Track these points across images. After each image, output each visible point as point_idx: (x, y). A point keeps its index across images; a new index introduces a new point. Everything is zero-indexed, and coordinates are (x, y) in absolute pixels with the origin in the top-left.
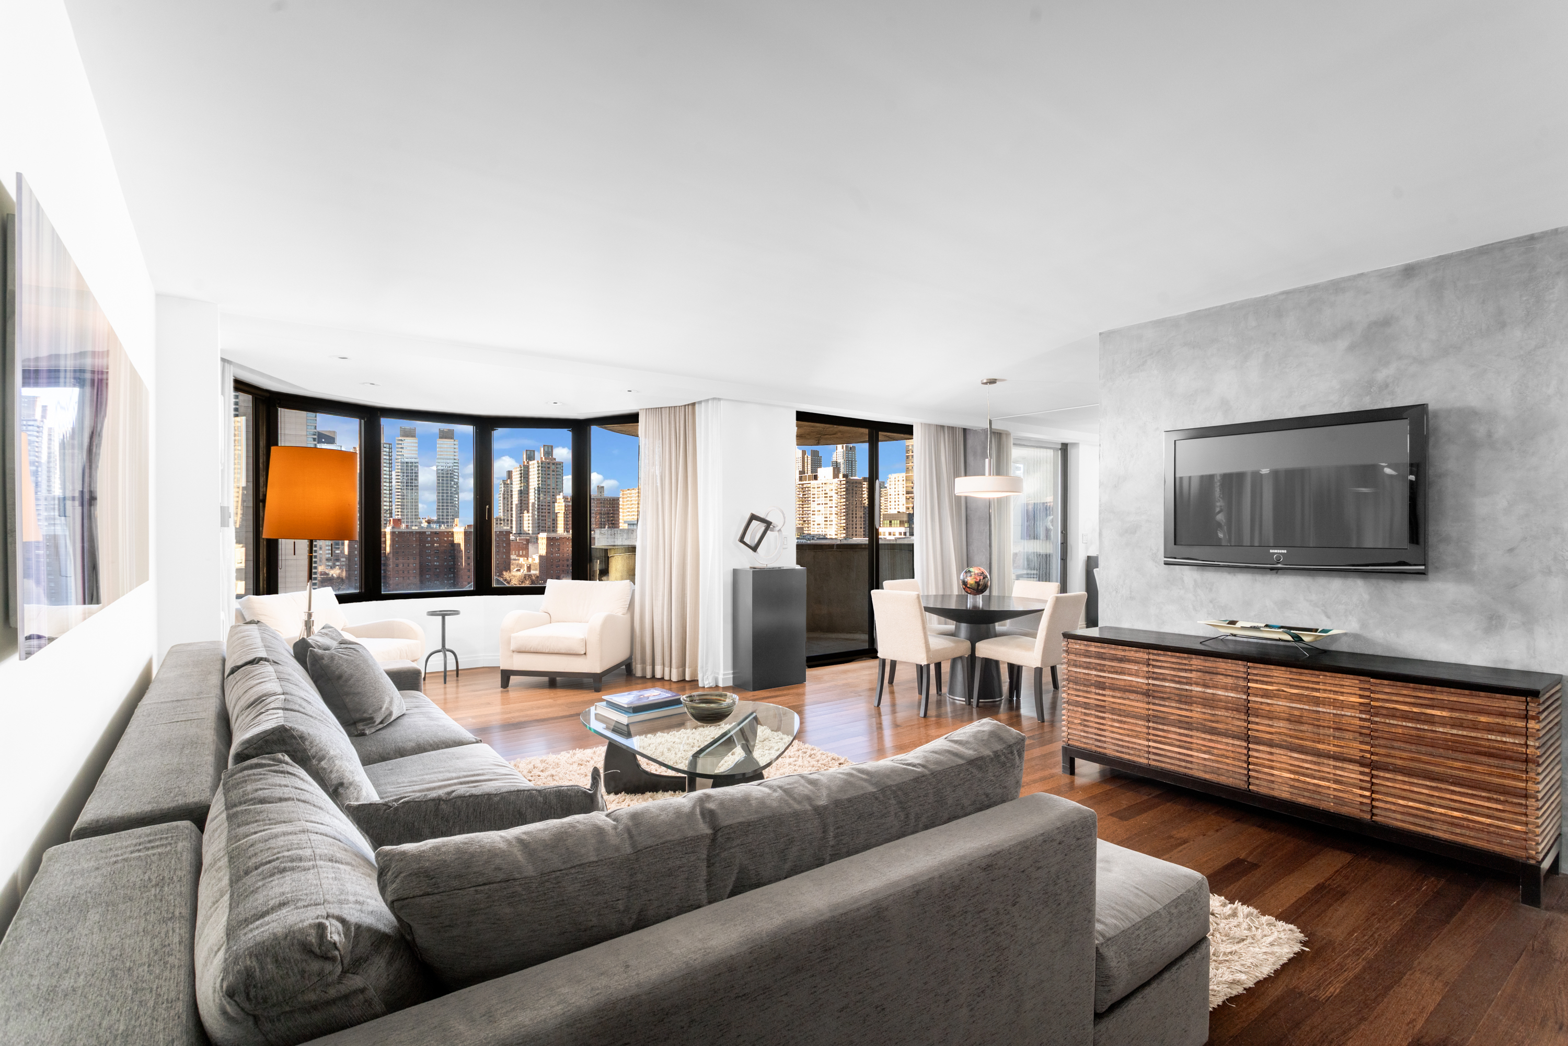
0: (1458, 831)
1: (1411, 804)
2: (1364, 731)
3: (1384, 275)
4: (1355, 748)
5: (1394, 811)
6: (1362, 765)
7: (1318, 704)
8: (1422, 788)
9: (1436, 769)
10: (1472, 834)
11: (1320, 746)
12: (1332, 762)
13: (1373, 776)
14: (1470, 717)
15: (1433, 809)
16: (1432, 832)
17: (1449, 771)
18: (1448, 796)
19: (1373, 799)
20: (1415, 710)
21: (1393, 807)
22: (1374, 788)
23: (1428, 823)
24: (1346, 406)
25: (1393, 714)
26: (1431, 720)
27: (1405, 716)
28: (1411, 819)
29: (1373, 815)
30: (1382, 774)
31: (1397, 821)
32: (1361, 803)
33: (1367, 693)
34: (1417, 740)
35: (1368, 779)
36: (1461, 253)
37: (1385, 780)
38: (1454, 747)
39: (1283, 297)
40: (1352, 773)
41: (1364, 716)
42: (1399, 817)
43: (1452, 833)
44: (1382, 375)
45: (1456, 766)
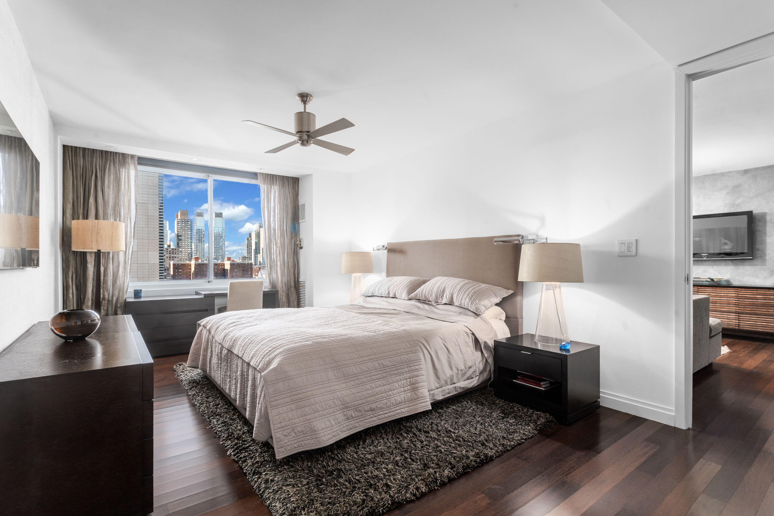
0: (765, 328)
1: (751, 323)
2: (736, 304)
3: (738, 172)
4: (733, 309)
5: (746, 325)
6: (736, 313)
7: (721, 297)
8: (754, 318)
9: (758, 312)
10: (769, 328)
11: (722, 309)
12: (726, 314)
13: (739, 316)
14: (768, 297)
15: (758, 323)
16: (757, 330)
17: (762, 312)
18: (762, 319)
19: (739, 323)
20: (752, 296)
21: (745, 324)
22: (739, 319)
23: (756, 327)
24: (726, 211)
25: (745, 298)
26: (757, 299)
27: (749, 298)
28: (751, 327)
29: (739, 327)
30: (742, 315)
31: (747, 328)
32: (736, 324)
33: (737, 293)
34: (753, 305)
35: (737, 317)
36: (762, 167)
37: (743, 317)
38: (764, 305)
39: (704, 177)
40: (733, 316)
41: (736, 299)
42: (747, 327)
43: (763, 329)
44: (738, 202)
45: (764, 310)
